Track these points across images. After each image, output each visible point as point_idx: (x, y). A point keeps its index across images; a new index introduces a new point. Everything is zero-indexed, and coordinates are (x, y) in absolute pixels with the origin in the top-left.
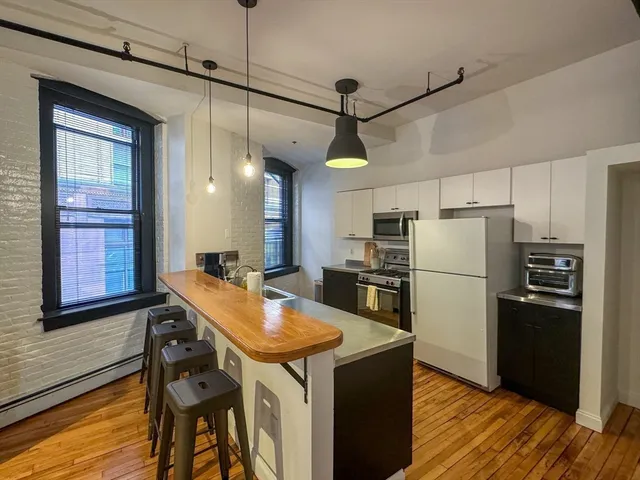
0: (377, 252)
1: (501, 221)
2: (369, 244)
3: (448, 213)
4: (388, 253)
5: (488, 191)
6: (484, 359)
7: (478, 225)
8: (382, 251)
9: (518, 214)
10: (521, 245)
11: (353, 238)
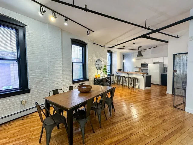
0: (141, 69)
1: (162, 64)
2: (139, 68)
3: (154, 63)
4: (143, 69)
5: (160, 60)
6: (159, 81)
7: (158, 65)
8: (142, 69)
9: (164, 63)
10: (165, 67)
11: (137, 67)
